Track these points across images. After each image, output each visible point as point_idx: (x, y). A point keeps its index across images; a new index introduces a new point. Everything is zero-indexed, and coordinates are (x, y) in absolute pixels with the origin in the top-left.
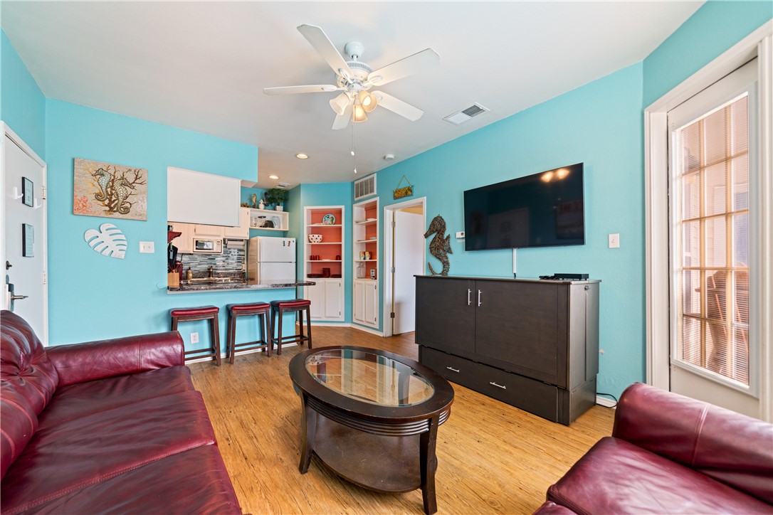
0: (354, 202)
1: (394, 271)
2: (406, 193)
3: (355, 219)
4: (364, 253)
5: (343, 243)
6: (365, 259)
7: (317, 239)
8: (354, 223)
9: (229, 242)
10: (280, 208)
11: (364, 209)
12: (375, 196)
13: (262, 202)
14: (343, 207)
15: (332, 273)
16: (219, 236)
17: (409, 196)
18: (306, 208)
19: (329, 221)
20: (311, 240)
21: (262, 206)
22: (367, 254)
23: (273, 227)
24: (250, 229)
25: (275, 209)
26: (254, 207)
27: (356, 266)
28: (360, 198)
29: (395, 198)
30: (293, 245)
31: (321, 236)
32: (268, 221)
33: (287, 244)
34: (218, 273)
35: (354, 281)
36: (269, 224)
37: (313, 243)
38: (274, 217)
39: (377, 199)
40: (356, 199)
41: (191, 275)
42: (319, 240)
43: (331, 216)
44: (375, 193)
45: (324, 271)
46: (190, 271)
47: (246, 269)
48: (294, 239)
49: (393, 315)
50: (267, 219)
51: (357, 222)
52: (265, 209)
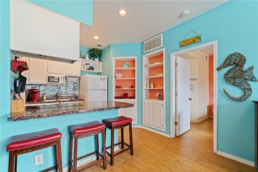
0: (143, 54)
1: (176, 95)
2: (194, 41)
3: (144, 64)
4: (150, 84)
5: (136, 78)
6: (150, 87)
7: (120, 76)
8: (143, 66)
9: (69, 78)
10: (97, 59)
11: (148, 58)
12: (162, 48)
13: (87, 55)
14: (136, 57)
15: (129, 96)
16: (63, 74)
17: (198, 42)
18: (114, 58)
19: (126, 66)
20: (116, 77)
21: (87, 58)
22: (152, 84)
23: (93, 70)
24: (81, 71)
25: (94, 60)
26: (83, 58)
27: (144, 92)
28: (148, 51)
29: (181, 46)
30: (106, 80)
31: (122, 74)
32: (91, 67)
33: (103, 79)
34: (62, 97)
35: (143, 101)
36: (92, 68)
37: (118, 79)
38: (93, 65)
39: (164, 49)
40: (145, 52)
41: (45, 98)
42: (121, 77)
43: (127, 63)
44: (162, 46)
45: (124, 95)
46: (44, 95)
47: (78, 94)
48: (107, 77)
49: (176, 124)
50: (91, 65)
51: (145, 66)
52: (89, 59)
